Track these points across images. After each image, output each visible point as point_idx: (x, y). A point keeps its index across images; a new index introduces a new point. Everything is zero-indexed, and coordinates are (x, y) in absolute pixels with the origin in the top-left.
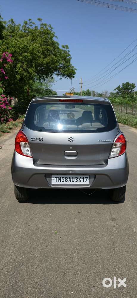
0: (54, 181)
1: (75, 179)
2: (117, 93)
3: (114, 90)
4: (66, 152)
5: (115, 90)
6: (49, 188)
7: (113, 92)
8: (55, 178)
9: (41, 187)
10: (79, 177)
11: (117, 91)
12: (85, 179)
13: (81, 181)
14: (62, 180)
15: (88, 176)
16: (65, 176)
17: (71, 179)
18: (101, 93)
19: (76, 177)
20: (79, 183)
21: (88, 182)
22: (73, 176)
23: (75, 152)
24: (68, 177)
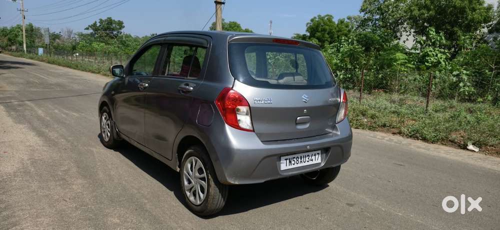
0: (284, 166)
1: (307, 159)
2: (92, 35)
3: (85, 29)
4: (298, 118)
5: (87, 29)
6: (279, 177)
7: (84, 33)
8: (285, 161)
9: (269, 179)
10: (310, 154)
11: (91, 31)
12: (317, 156)
13: (312, 160)
14: (293, 162)
15: (319, 152)
16: (296, 156)
17: (303, 159)
18: (57, 32)
19: (308, 156)
20: (311, 163)
21: (319, 161)
22: (304, 154)
23: (308, 117)
24: (300, 157)
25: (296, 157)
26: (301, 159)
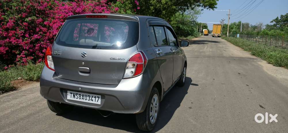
0: (70, 97)
1: (88, 98)
2: (275, 25)
4: (79, 67)
5: (272, 22)
7: (269, 24)
8: (71, 94)
10: (91, 95)
11: (274, 23)
12: (97, 99)
13: (92, 100)
14: (76, 97)
15: (100, 96)
19: (89, 96)
20: (90, 102)
21: (99, 103)
22: (86, 94)
23: (88, 68)
24: (82, 95)
25: (79, 94)
26: (83, 96)
